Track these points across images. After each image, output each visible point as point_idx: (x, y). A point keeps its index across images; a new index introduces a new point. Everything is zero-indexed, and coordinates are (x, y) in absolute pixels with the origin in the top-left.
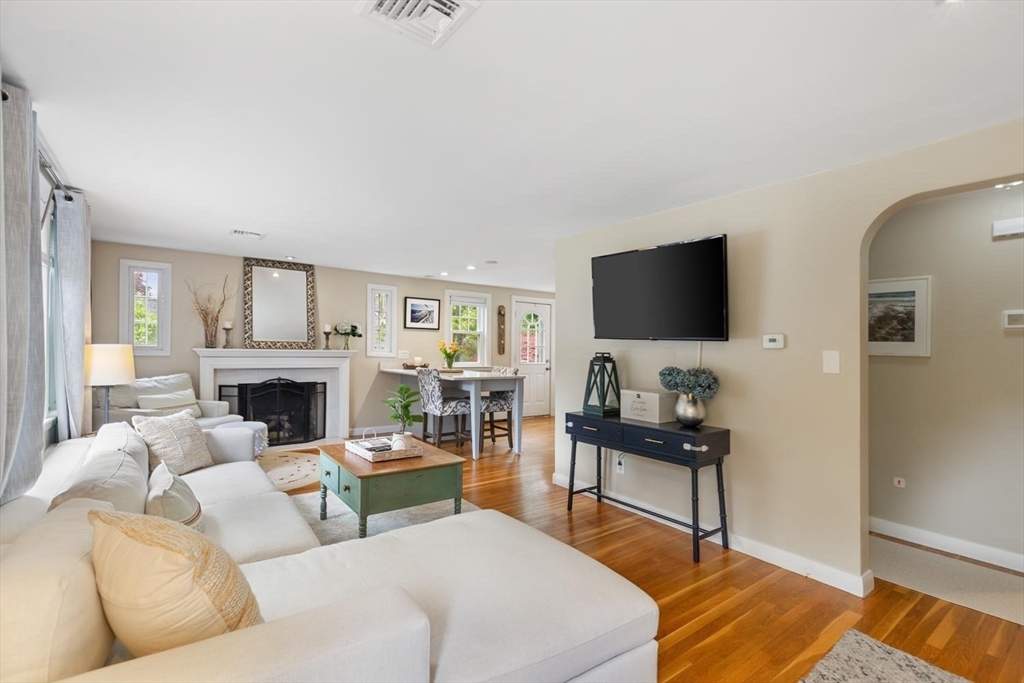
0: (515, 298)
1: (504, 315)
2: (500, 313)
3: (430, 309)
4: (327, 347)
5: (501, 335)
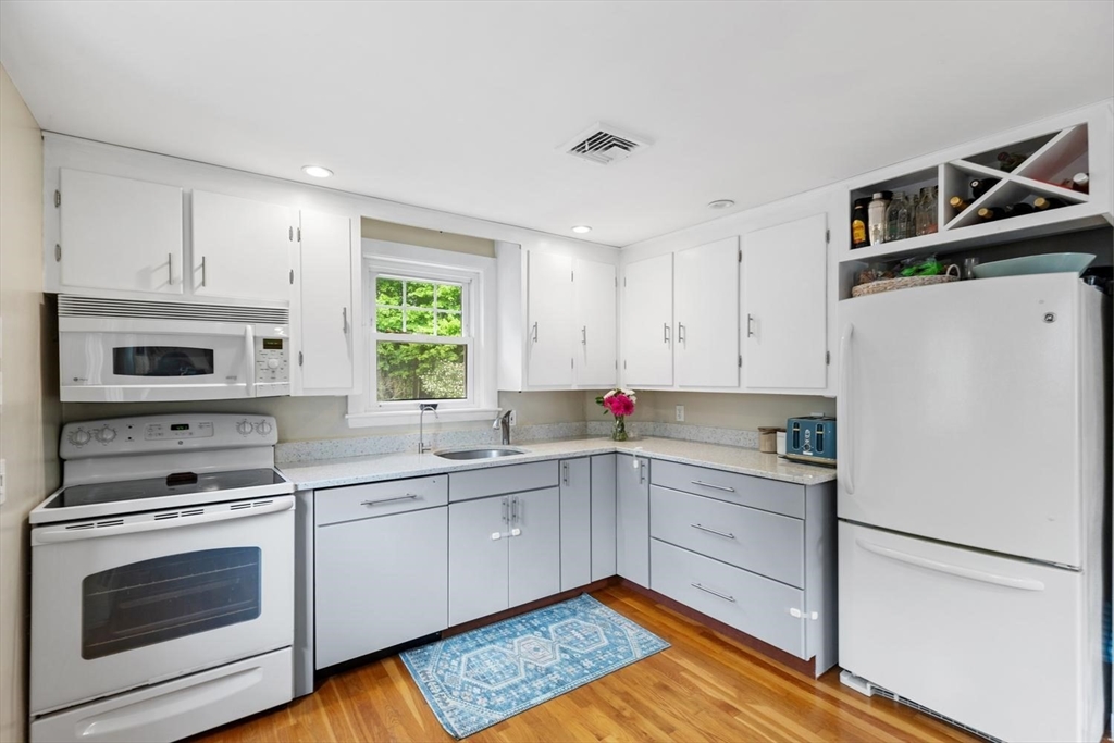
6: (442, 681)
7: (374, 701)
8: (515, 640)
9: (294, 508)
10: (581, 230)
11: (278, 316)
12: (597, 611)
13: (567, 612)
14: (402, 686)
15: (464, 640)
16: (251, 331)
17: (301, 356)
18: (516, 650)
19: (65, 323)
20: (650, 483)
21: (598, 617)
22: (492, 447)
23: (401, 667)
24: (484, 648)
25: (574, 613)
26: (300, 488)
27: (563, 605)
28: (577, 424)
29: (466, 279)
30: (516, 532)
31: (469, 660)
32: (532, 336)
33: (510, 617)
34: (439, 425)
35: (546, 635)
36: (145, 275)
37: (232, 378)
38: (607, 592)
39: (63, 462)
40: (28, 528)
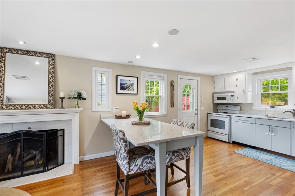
0: (180, 76)
1: (174, 86)
2: (171, 85)
3: (132, 83)
4: (62, 107)
5: (172, 97)
9: (228, 117)
11: (233, 92)
16: (230, 94)
17: (238, 97)
19: (214, 95)
30: (273, 135)
37: (228, 100)
39: (218, 109)
40: (207, 113)
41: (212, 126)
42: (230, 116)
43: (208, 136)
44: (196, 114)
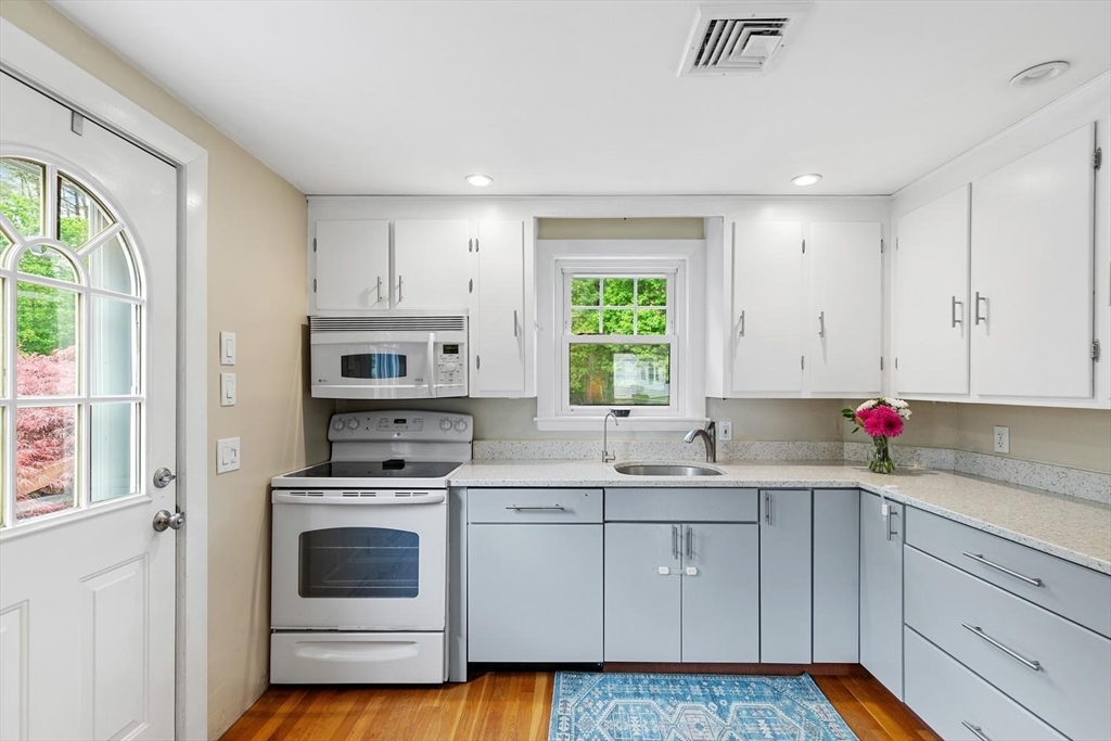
6: (577, 720)
7: (505, 713)
8: (681, 705)
9: (445, 502)
10: (806, 181)
11: (456, 323)
12: (812, 707)
13: (768, 692)
14: (538, 708)
15: (626, 681)
16: (432, 337)
17: (478, 360)
18: (675, 716)
19: (315, 338)
20: (904, 542)
21: (809, 715)
22: (686, 463)
23: (550, 686)
24: (640, 700)
25: (777, 697)
26: (452, 485)
27: (768, 681)
28: (826, 444)
29: (671, 269)
30: (691, 571)
31: (617, 707)
32: (739, 327)
33: (691, 673)
34: (633, 433)
35: (722, 712)
36: (364, 296)
37: (420, 380)
38: (845, 683)
39: (331, 443)
40: (270, 489)
41: (310, 586)
42: (452, 491)
43: (272, 682)
44: (161, 525)
